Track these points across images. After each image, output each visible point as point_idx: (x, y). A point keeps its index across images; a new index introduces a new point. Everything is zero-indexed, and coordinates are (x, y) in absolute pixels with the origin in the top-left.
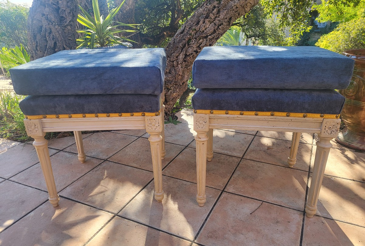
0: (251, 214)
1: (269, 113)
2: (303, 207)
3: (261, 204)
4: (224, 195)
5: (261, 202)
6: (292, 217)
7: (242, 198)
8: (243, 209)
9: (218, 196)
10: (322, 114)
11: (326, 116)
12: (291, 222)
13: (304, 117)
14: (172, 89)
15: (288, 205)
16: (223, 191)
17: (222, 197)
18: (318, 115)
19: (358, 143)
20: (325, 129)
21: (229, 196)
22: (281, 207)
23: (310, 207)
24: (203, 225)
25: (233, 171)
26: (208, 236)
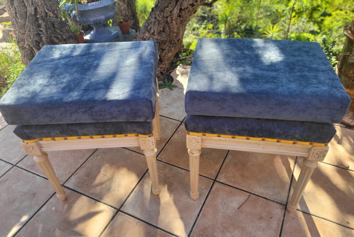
0: (238, 209)
1: (260, 139)
2: (285, 200)
3: (248, 197)
4: (216, 185)
5: (249, 194)
6: (275, 212)
7: (232, 189)
8: (231, 202)
9: (210, 187)
10: (311, 142)
11: (315, 144)
12: (273, 218)
13: (294, 143)
14: (166, 49)
15: (273, 197)
16: (215, 180)
17: (213, 189)
18: (308, 143)
19: (349, 119)
20: (313, 154)
21: (220, 187)
22: (266, 200)
23: (291, 207)
24: (196, 222)
25: (225, 155)
26: (199, 235)
